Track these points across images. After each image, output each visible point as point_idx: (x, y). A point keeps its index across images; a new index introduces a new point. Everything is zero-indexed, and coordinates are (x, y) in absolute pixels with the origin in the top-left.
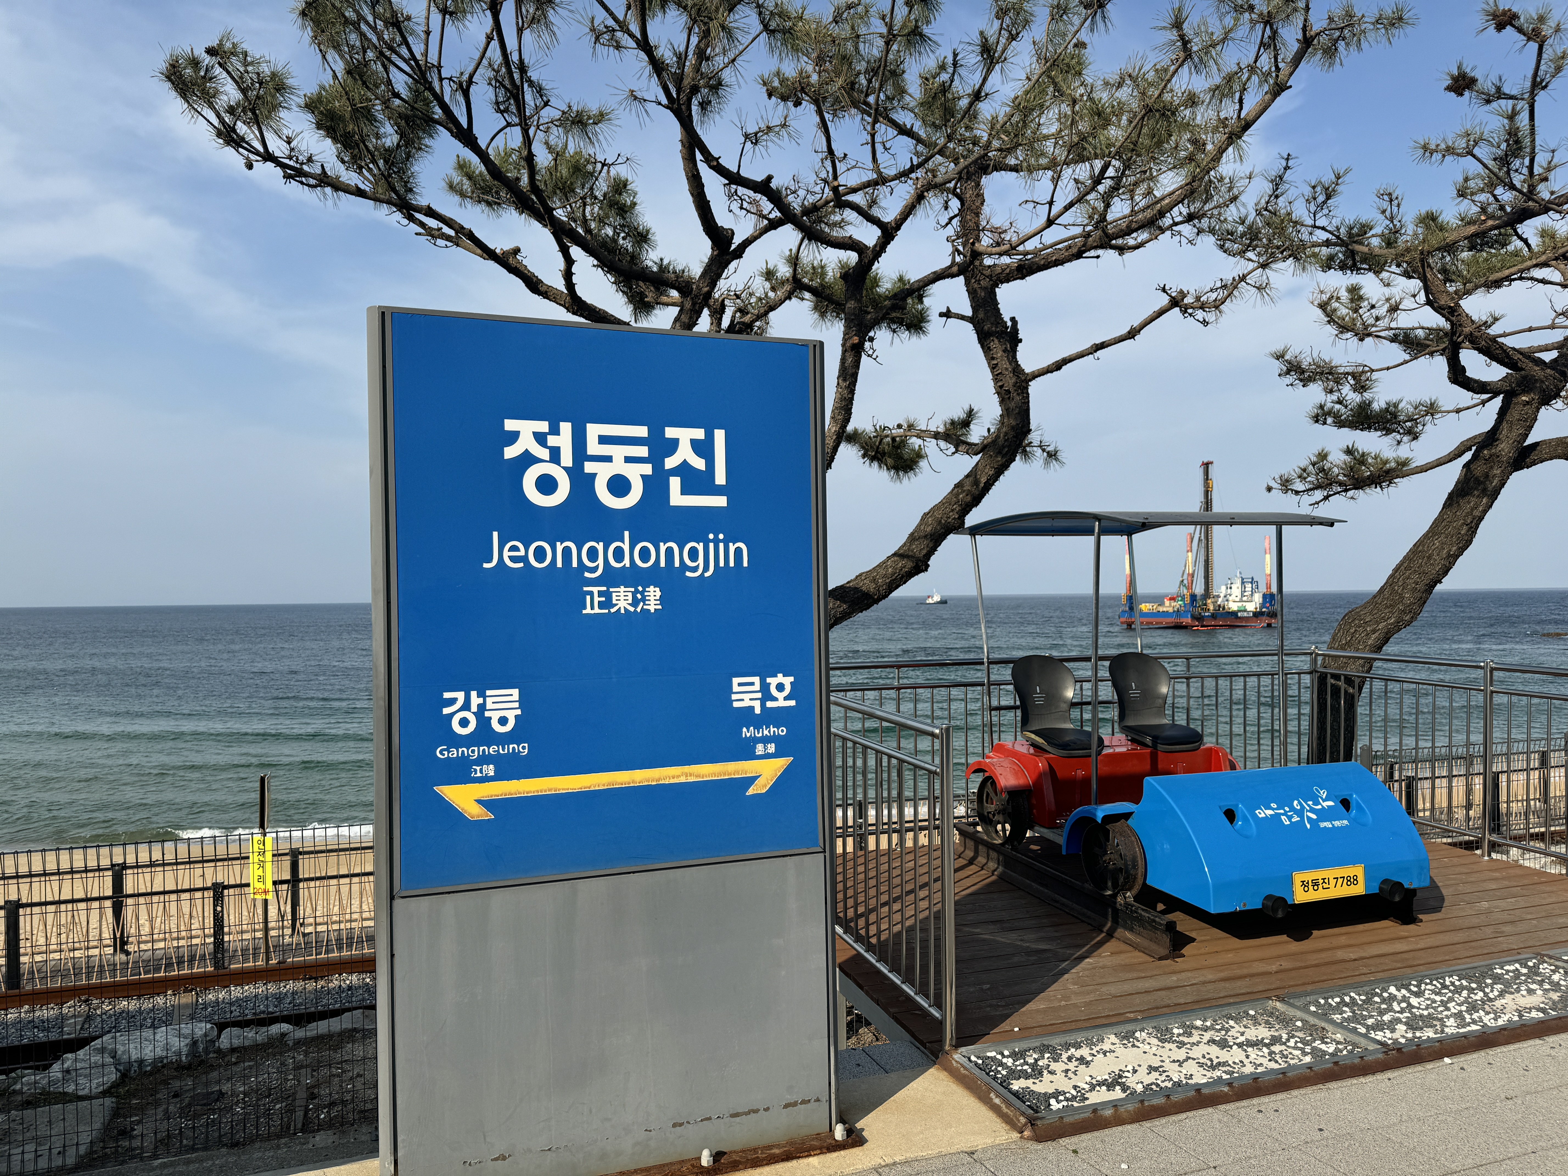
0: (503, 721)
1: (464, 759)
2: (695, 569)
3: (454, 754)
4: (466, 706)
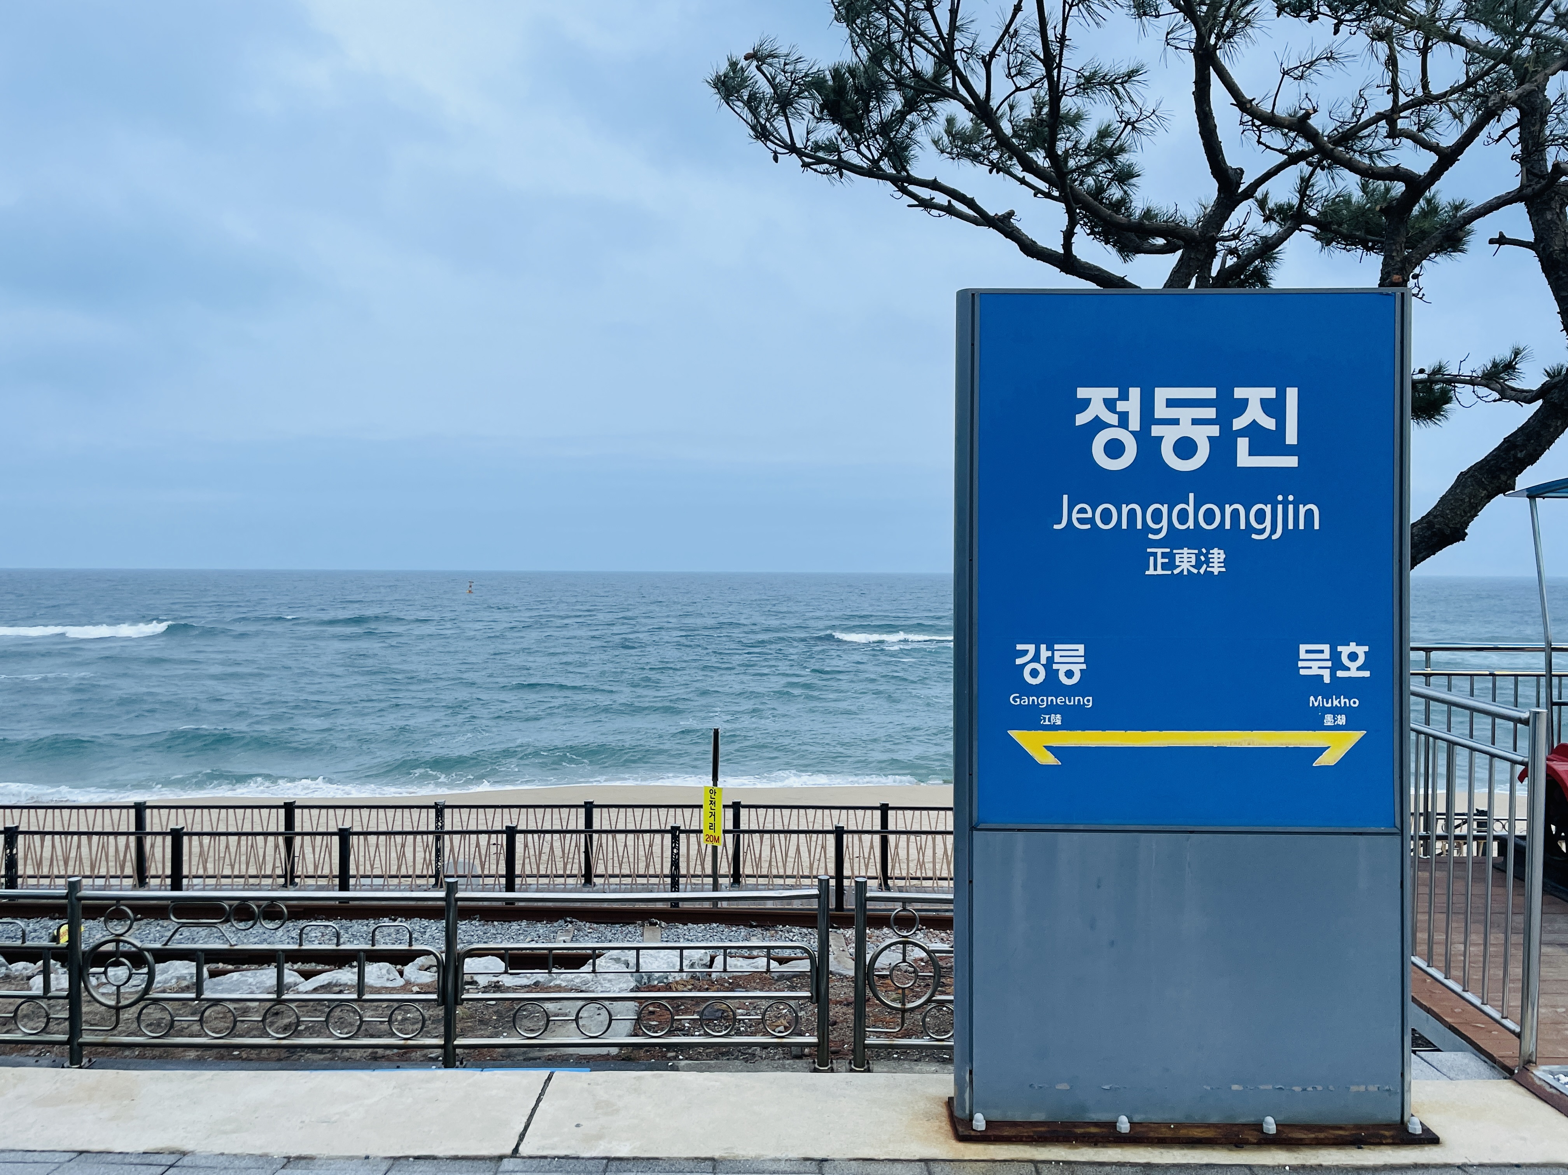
0: (1069, 674)
1: (1034, 707)
2: (1262, 531)
3: (1026, 701)
4: (1036, 658)
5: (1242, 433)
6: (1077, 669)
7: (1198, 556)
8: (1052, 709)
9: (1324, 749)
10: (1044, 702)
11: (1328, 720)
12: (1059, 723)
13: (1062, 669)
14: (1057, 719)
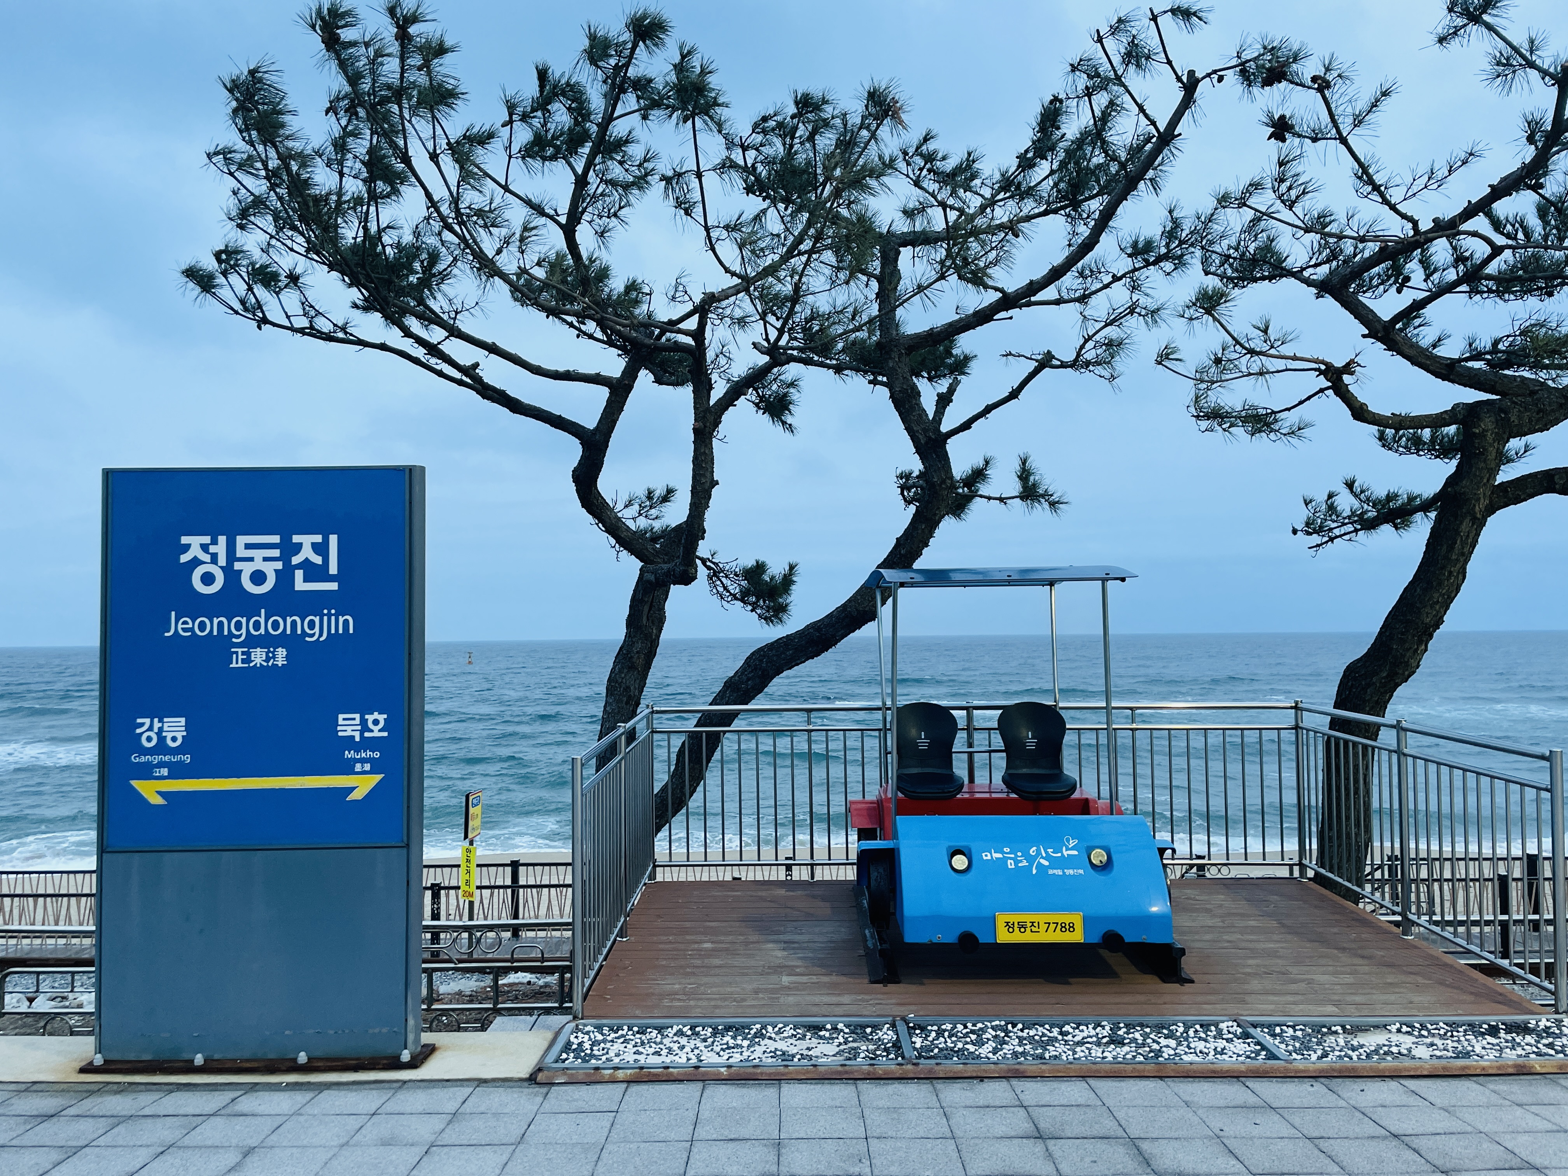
0: (174, 739)
1: (148, 763)
2: (313, 635)
3: (143, 759)
4: (150, 729)
5: (299, 566)
6: (179, 736)
7: (267, 653)
8: (161, 765)
9: (354, 788)
10: (156, 759)
11: (358, 767)
12: (166, 774)
13: (169, 736)
14: (165, 772)
